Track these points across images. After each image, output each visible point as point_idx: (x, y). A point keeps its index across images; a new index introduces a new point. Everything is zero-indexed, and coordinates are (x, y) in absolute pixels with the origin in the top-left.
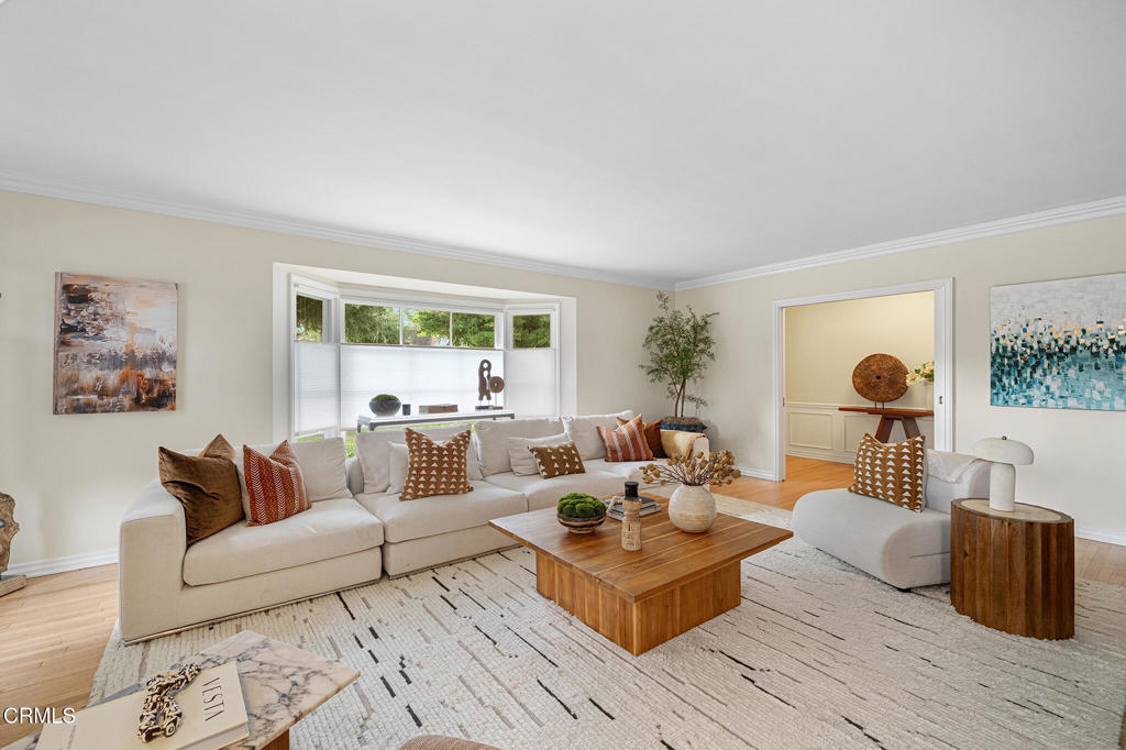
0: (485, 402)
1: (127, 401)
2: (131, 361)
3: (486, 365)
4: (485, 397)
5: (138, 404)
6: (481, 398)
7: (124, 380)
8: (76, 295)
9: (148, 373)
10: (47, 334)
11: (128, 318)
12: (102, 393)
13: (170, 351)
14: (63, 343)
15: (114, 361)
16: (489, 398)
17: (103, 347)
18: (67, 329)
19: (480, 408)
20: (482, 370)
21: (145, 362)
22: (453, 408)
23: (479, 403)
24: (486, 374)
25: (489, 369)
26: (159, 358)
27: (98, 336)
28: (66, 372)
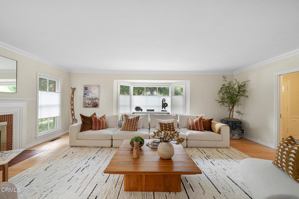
0: (164, 109)
1: (92, 106)
2: (92, 99)
3: (164, 100)
4: (164, 108)
5: (93, 107)
6: (162, 108)
7: (91, 102)
8: (86, 89)
9: (94, 101)
10: (82, 95)
11: (92, 92)
12: (89, 104)
13: (98, 97)
14: (84, 96)
15: (90, 99)
16: (165, 108)
17: (89, 97)
18: (85, 94)
19: (162, 111)
20: (163, 101)
21: (94, 99)
22: (153, 110)
23: (162, 110)
24: (164, 102)
25: (165, 101)
26: (96, 99)
27: (88, 95)
28: (85, 101)
